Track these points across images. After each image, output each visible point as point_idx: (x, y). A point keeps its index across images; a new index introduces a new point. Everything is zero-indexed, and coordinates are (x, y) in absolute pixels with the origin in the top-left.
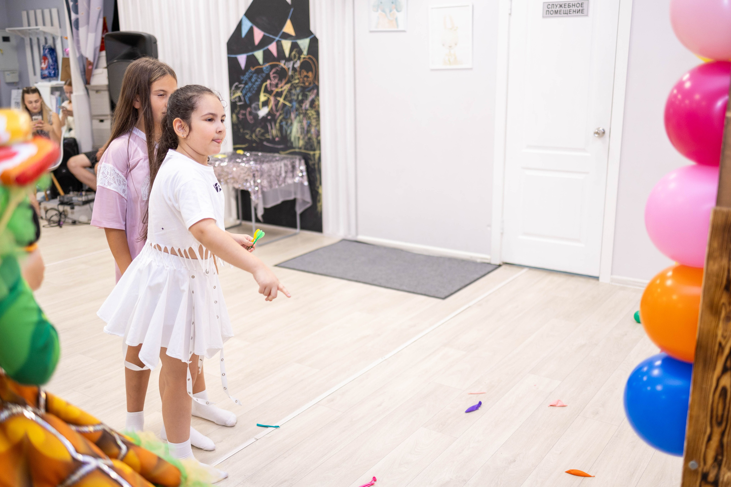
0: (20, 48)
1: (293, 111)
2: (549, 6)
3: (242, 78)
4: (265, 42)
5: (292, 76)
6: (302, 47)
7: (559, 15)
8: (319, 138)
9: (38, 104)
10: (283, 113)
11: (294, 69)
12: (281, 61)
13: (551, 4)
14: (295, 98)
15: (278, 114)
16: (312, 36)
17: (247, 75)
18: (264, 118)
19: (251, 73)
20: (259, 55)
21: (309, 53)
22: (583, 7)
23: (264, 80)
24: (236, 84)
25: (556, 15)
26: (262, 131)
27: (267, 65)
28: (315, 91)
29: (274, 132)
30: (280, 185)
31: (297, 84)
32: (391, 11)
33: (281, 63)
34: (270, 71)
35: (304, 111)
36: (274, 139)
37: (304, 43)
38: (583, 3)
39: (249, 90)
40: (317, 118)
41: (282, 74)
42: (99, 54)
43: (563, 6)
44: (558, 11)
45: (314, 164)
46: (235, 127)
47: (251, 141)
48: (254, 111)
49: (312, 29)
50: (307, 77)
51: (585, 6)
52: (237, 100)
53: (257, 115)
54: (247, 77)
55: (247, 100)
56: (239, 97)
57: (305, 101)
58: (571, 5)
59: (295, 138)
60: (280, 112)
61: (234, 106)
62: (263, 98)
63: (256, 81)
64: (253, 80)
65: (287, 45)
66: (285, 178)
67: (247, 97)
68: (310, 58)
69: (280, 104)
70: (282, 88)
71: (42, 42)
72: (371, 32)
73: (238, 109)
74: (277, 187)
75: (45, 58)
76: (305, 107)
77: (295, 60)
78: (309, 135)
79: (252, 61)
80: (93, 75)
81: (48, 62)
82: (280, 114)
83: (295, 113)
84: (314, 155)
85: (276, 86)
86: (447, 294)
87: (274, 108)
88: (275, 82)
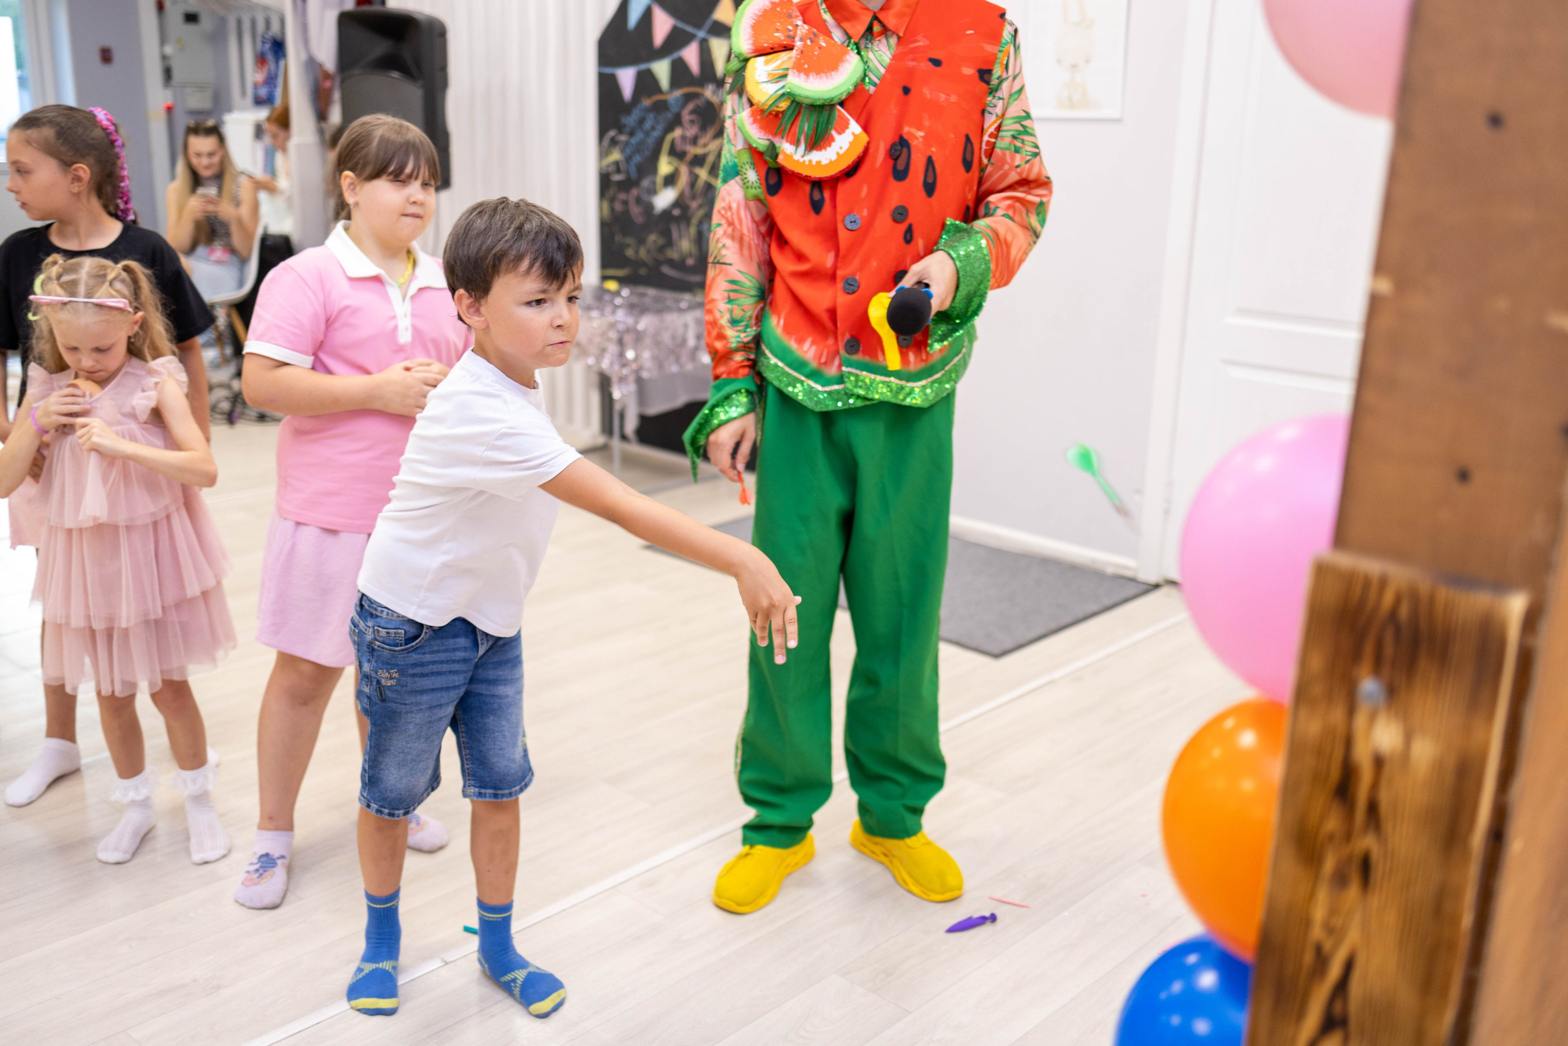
0: (217, 38)
3: (624, 120)
4: (676, 40)
9: (216, 159)
12: (705, 86)
17: (636, 114)
18: (666, 214)
19: (643, 110)
20: (662, 69)
23: (670, 129)
24: (612, 133)
27: (678, 93)
29: (685, 245)
30: (681, 366)
36: (683, 260)
39: (638, 149)
46: (607, 230)
47: (637, 264)
48: (645, 197)
52: (612, 169)
53: (650, 207)
54: (633, 119)
55: (633, 170)
56: (617, 163)
61: (605, 182)
62: (665, 167)
63: (653, 128)
64: (648, 125)
65: (720, 50)
66: (696, 349)
67: (632, 163)
69: (700, 183)
71: (261, 27)
73: (614, 190)
74: (674, 369)
75: (261, 60)
79: (646, 83)
81: (269, 70)
82: (700, 206)
85: (694, 141)
86: (1008, 645)
87: (687, 192)
88: (692, 131)
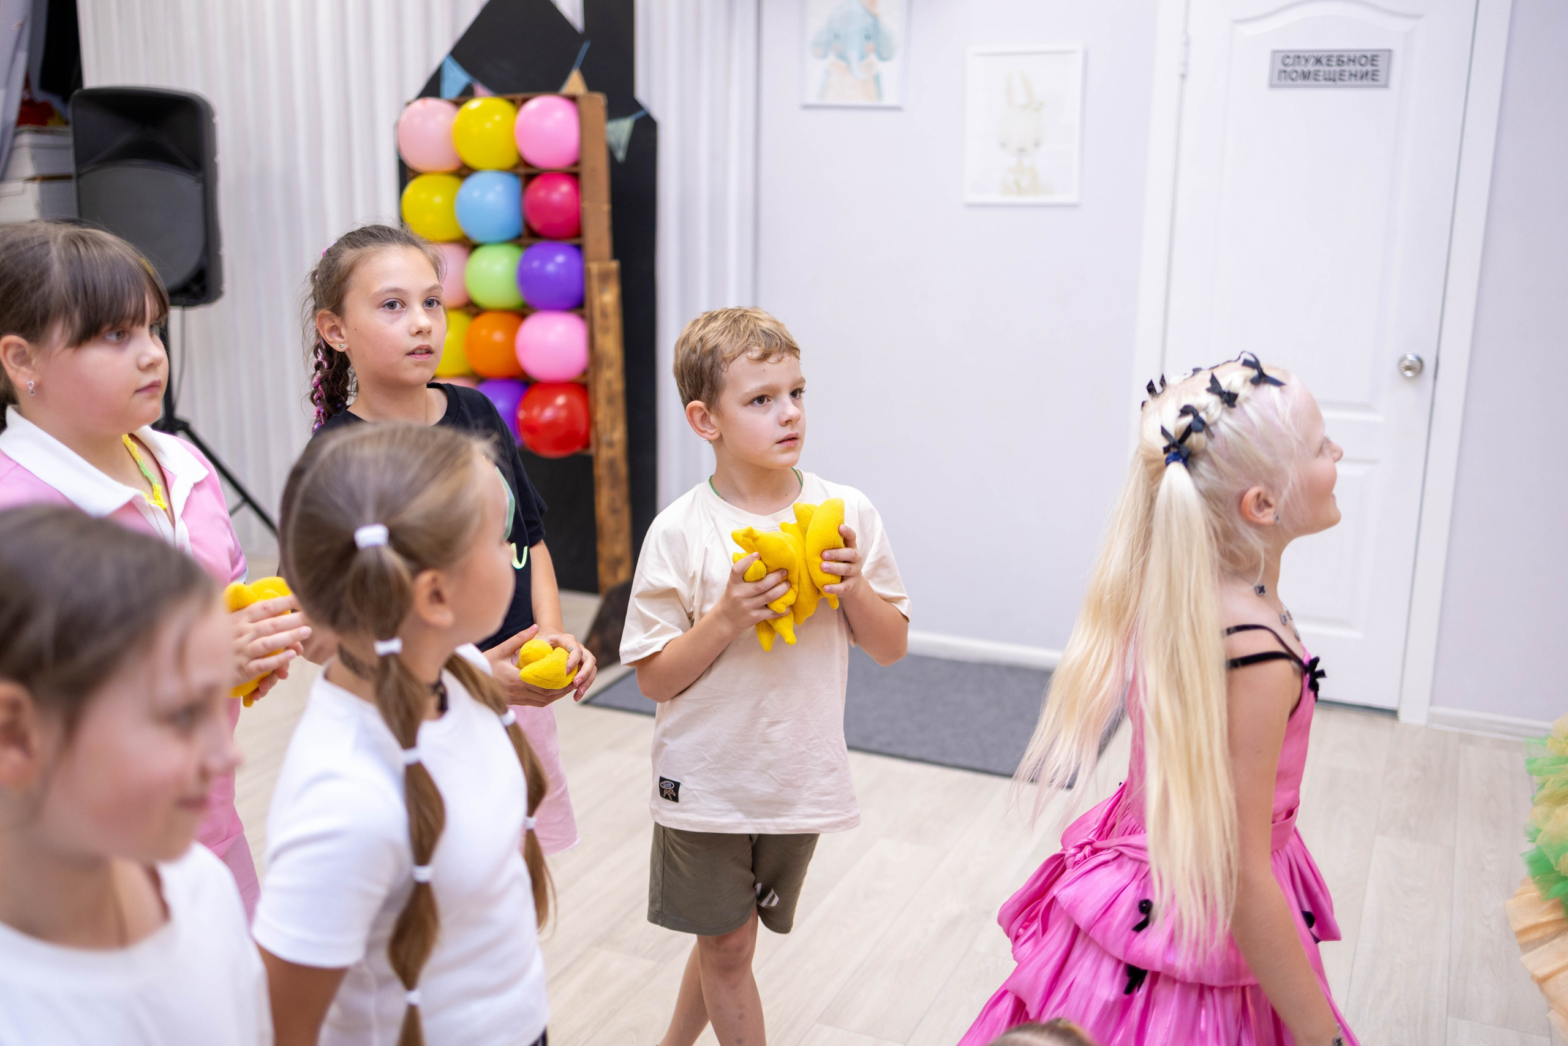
2: (1287, 61)
7: (1312, 82)
13: (1292, 55)
16: (639, 114)
22: (1376, 65)
25: (1306, 82)
32: (863, 57)
38: (1376, 56)
43: (1324, 61)
44: (1309, 73)
49: (641, 93)
51: (1381, 63)
58: (1345, 59)
72: (807, 107)
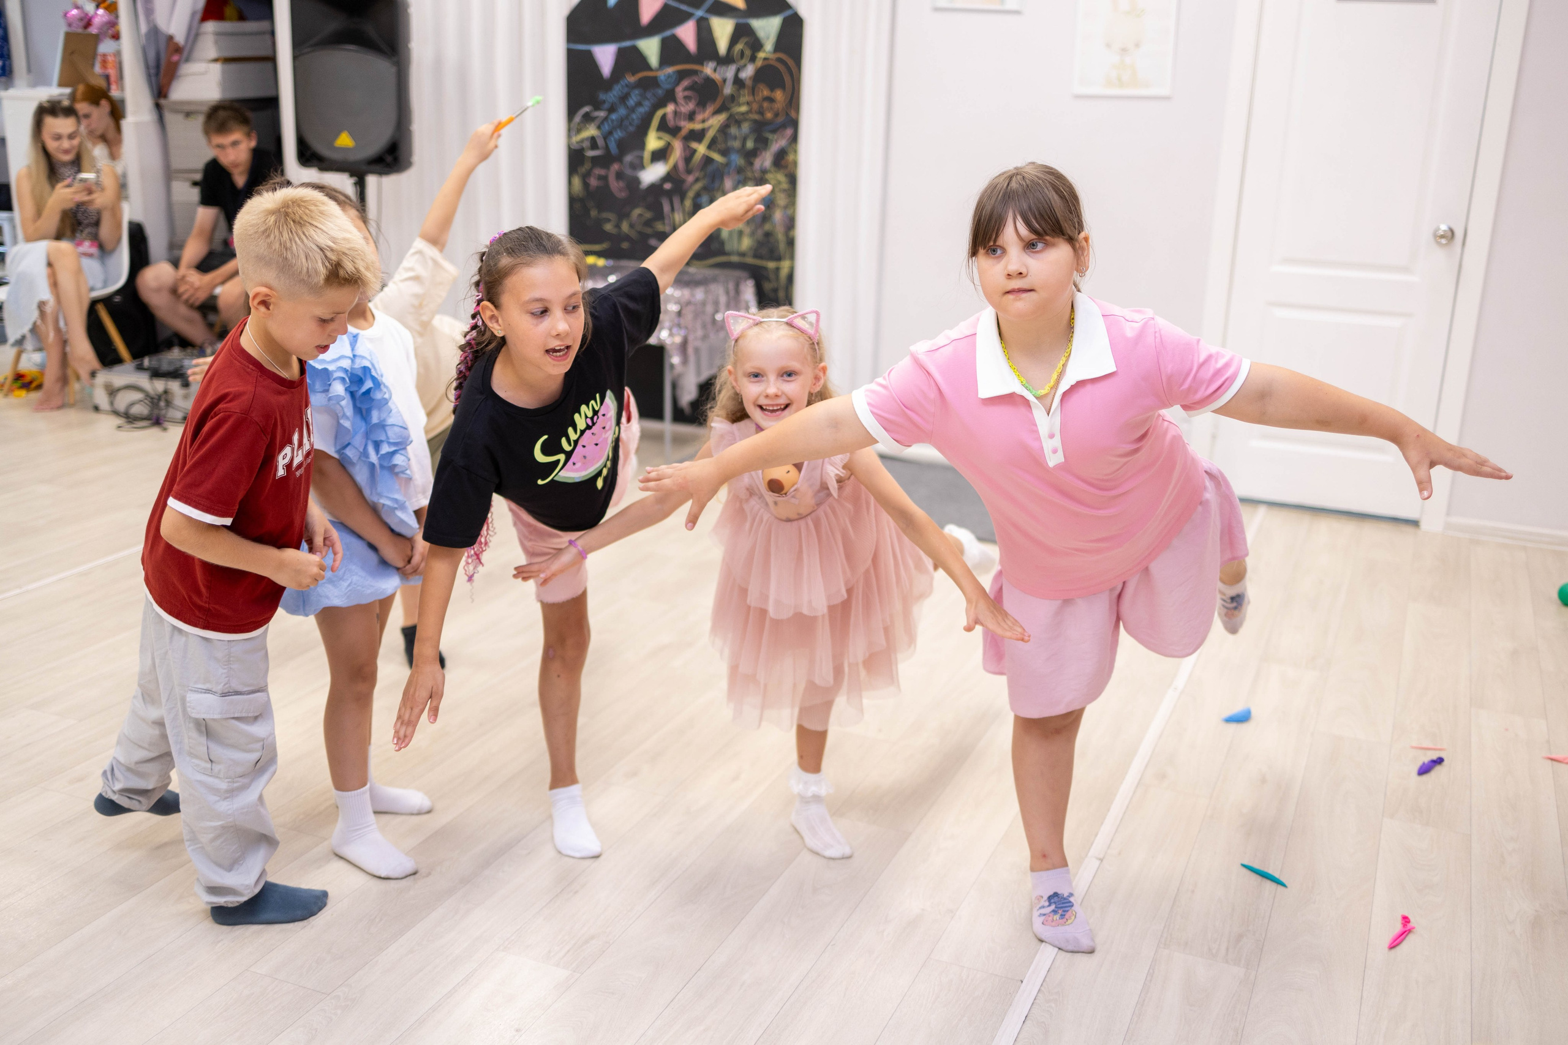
1: (729, 173)
3: (602, 96)
4: (667, 18)
5: (732, 98)
6: (761, 34)
8: (791, 233)
10: (705, 177)
11: (738, 82)
12: (705, 63)
14: (736, 144)
15: (690, 179)
16: (789, 13)
17: (617, 90)
18: (655, 188)
19: (627, 86)
20: (651, 47)
21: (779, 46)
23: (662, 104)
24: (586, 109)
26: (648, 215)
27: (670, 70)
28: (789, 132)
29: (679, 218)
31: (743, 114)
33: (705, 67)
34: (678, 82)
35: (757, 175)
37: (768, 28)
39: (621, 124)
40: (789, 190)
41: (707, 92)
42: (199, 28)
45: (776, 290)
46: (578, 206)
47: (618, 238)
48: (628, 172)
50: (771, 100)
52: (586, 144)
53: (637, 181)
54: (614, 96)
55: (613, 147)
56: (593, 139)
57: (761, 153)
59: (731, 233)
60: (697, 174)
61: (576, 159)
62: (653, 142)
63: (639, 104)
64: (631, 102)
65: (722, 29)
67: (612, 139)
68: (779, 60)
70: (703, 121)
73: (587, 166)
76: (762, 165)
77: (742, 62)
78: (767, 227)
79: (630, 60)
80: (180, 76)
82: (697, 180)
83: (737, 177)
84: (778, 269)
85: (691, 117)
87: (681, 166)
88: (686, 108)
